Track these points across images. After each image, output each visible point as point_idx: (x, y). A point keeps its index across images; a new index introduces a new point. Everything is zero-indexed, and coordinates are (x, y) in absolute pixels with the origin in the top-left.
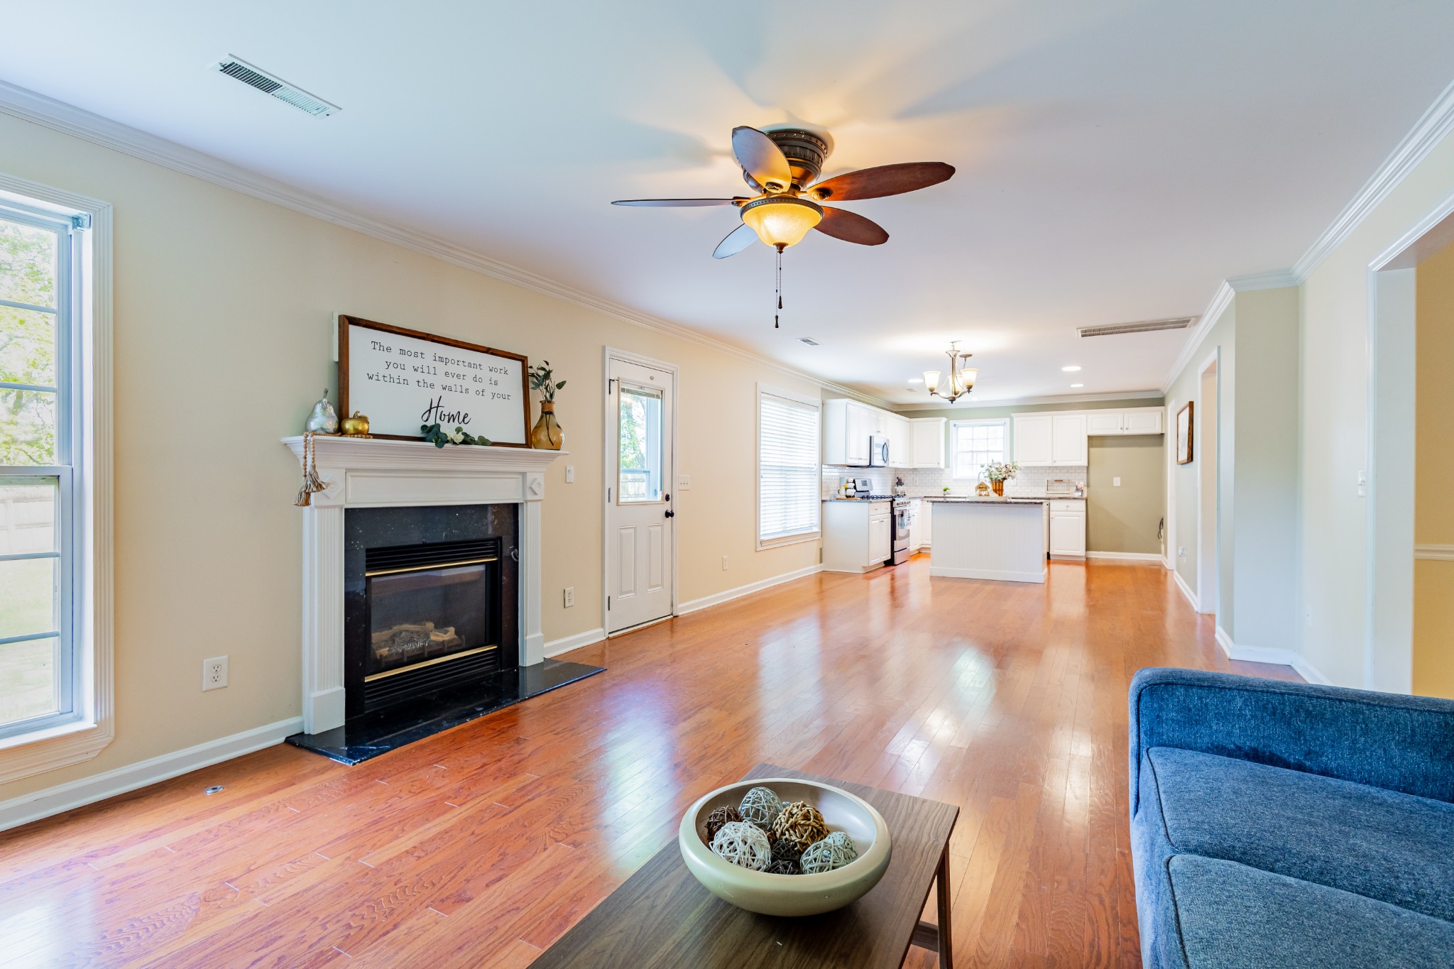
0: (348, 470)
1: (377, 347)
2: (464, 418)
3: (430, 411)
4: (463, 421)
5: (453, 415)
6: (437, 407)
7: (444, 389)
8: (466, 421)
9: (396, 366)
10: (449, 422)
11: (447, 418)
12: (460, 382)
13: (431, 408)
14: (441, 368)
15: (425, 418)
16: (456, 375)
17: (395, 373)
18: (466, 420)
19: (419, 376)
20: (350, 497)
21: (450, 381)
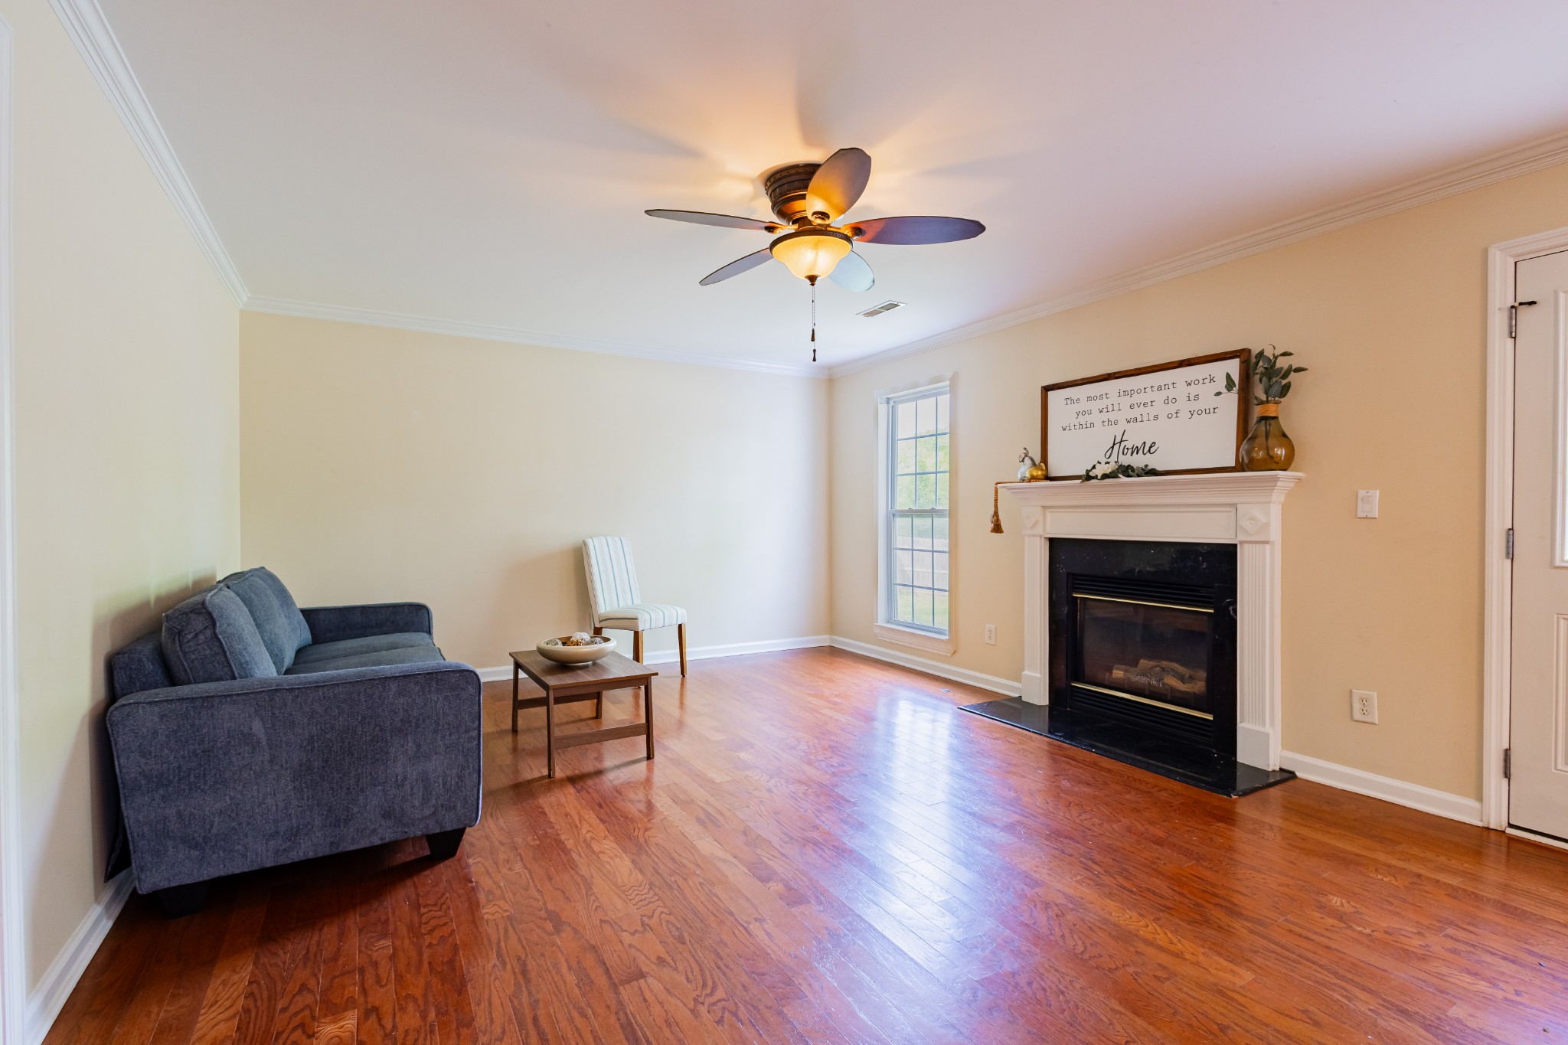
0: (1044, 507)
1: (1069, 402)
2: (1151, 447)
3: (1113, 447)
4: (1149, 451)
5: (1137, 447)
6: (1120, 442)
7: (1129, 422)
8: (1151, 452)
9: (1084, 413)
10: (1132, 455)
11: (1130, 451)
12: (1149, 409)
13: (1114, 444)
14: (1126, 401)
15: (1107, 456)
16: (1142, 405)
17: (1082, 419)
18: (1152, 450)
19: (1105, 416)
20: (1048, 528)
21: (1136, 413)
